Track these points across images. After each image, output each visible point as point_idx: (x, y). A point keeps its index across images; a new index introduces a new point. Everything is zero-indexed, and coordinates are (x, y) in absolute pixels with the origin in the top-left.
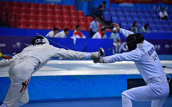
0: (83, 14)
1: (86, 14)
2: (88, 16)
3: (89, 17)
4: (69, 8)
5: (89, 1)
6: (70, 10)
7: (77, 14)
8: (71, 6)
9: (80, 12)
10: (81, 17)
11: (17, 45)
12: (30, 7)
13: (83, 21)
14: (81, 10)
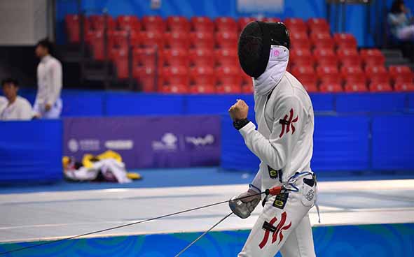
0: (351, 43)
1: (360, 43)
2: (367, 48)
3: (370, 52)
4: (307, 27)
5: (367, 3)
6: (313, 34)
7: (334, 44)
8: (316, 21)
9: (343, 36)
10: (347, 52)
11: (164, 143)
12: (193, 29)
13: (354, 63)
14: (344, 30)
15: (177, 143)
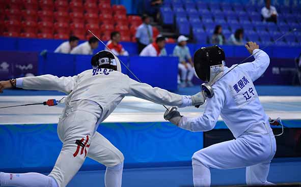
0: (123, 11)
1: (129, 11)
2: (133, 15)
3: (134, 18)
6: (100, 4)
7: (112, 12)
9: (118, 7)
10: (120, 17)
14: (119, 3)
15: (9, 68)
